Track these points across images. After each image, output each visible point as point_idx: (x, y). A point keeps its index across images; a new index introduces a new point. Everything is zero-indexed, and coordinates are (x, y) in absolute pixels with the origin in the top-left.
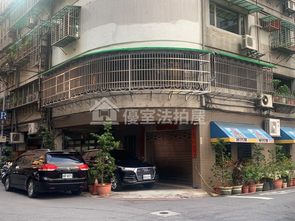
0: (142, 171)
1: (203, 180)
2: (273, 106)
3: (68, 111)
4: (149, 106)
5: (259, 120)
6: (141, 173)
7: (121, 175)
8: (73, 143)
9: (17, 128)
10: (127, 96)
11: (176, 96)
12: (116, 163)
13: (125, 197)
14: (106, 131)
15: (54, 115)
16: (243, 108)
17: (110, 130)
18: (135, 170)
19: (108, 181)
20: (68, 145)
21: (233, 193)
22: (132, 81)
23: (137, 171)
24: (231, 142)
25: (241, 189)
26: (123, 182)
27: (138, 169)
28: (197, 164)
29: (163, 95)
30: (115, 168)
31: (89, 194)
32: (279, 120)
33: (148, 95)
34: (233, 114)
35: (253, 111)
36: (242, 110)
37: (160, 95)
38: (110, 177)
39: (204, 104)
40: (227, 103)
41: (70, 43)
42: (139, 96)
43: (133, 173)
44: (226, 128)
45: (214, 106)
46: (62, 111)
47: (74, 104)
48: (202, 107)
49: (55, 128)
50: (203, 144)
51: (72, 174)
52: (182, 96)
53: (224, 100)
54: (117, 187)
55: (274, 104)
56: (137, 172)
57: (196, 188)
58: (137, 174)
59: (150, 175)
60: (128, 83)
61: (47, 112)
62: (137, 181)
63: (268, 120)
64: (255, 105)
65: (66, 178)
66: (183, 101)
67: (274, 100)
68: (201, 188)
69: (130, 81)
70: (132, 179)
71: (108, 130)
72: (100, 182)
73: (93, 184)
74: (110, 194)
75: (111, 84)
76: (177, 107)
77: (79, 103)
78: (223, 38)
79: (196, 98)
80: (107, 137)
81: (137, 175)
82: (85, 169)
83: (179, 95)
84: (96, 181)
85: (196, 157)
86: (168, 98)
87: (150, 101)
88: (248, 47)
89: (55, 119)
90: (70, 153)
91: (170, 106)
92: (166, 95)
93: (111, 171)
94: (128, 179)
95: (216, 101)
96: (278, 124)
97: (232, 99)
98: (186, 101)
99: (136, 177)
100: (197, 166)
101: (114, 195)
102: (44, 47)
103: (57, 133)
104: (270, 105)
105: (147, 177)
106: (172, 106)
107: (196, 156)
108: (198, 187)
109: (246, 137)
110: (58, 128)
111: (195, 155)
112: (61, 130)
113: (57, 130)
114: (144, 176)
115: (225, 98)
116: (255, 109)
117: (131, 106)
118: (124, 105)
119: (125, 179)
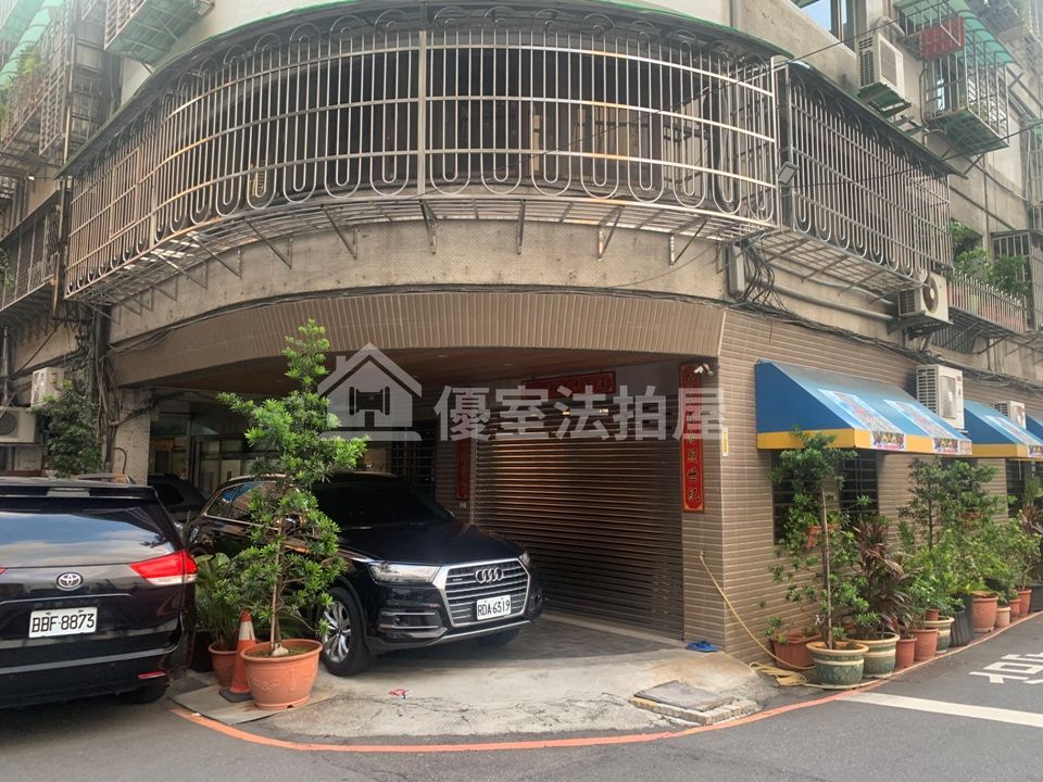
0: (473, 578)
1: (731, 614)
2: (950, 318)
3: (162, 313)
4: (507, 280)
5: (897, 368)
6: (467, 590)
7: (365, 597)
8: (218, 449)
9: (11, 389)
10: (407, 232)
11: (630, 238)
12: (351, 541)
15: (117, 334)
16: (856, 317)
18: (439, 576)
19: (303, 629)
20: (202, 454)
22: (431, 151)
23: (449, 580)
26: (379, 634)
27: (452, 572)
28: (706, 541)
29: (574, 231)
30: (343, 565)
31: (211, 691)
32: (960, 373)
33: (503, 227)
34: (829, 339)
35: (884, 336)
36: (854, 326)
37: (560, 233)
38: (313, 613)
39: (741, 286)
40: (808, 290)
42: (462, 230)
43: (424, 590)
44: (822, 391)
46: (140, 314)
48: (737, 301)
49: (120, 388)
50: (730, 457)
51: (94, 611)
52: (654, 240)
53: (803, 278)
54: (351, 656)
55: (953, 312)
56: (447, 588)
57: (701, 645)
58: (449, 595)
59: (508, 597)
60: (414, 158)
62: (444, 630)
63: (932, 373)
64: (888, 310)
66: (656, 263)
68: (723, 647)
70: (424, 620)
71: (308, 380)
72: (262, 634)
73: (233, 642)
74: (314, 689)
76: (633, 287)
79: (710, 254)
81: (446, 599)
82: (177, 580)
83: (642, 238)
84: (247, 631)
85: (702, 512)
86: (592, 245)
87: (514, 256)
88: (884, 81)
89: (117, 350)
91: (601, 285)
92: (585, 232)
93: (315, 583)
94: (402, 619)
95: (781, 281)
96: (959, 386)
97: (824, 279)
98: (670, 263)
99: (442, 611)
100: (705, 549)
101: (331, 701)
102: (87, 72)
103: (131, 406)
104: (941, 313)
105: (496, 607)
106: (611, 283)
107: (700, 508)
108: (709, 639)
109: (899, 431)
110: (136, 387)
111: (694, 504)
113: (130, 396)
114: (480, 602)
115: (806, 272)
116: (890, 326)
117: (427, 279)
118: (392, 270)
119: (389, 620)
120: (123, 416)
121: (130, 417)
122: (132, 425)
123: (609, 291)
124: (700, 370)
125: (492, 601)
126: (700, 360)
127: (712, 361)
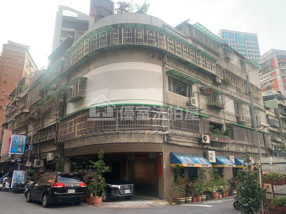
0: (124, 187)
1: (165, 193)
2: (210, 142)
3: (75, 145)
4: (129, 142)
5: (201, 152)
6: (124, 189)
7: (109, 190)
8: (77, 167)
9: (39, 156)
10: (115, 135)
11: (148, 135)
12: (106, 182)
13: (112, 206)
14: (99, 159)
15: (65, 148)
16: (191, 143)
17: (102, 158)
18: (119, 187)
19: (100, 195)
20: (74, 168)
21: (186, 202)
22: (118, 125)
24: (184, 167)
25: (191, 199)
26: (110, 195)
27: (121, 186)
29: (139, 134)
30: (105, 185)
31: (86, 204)
32: (214, 152)
33: (129, 134)
34: (185, 148)
35: (198, 146)
36: (190, 145)
37: (137, 134)
38: (101, 192)
39: (166, 141)
40: (181, 140)
41: (79, 100)
42: (123, 135)
43: (117, 189)
44: (180, 157)
45: (172, 142)
46: (70, 145)
47: (79, 140)
48: (165, 143)
49: (65, 157)
50: (165, 168)
51: (74, 190)
52: (151, 135)
53: (179, 138)
54: (106, 199)
55: (211, 141)
57: (161, 199)
59: (129, 190)
60: (116, 126)
61: (61, 145)
62: (120, 195)
63: (208, 152)
64: (198, 141)
65: (70, 192)
66: (152, 138)
67: (211, 138)
68: (164, 199)
69: (117, 125)
70: (117, 193)
71: (101, 158)
72: (94, 196)
73: (90, 197)
74: (101, 204)
75: (104, 127)
76: (148, 142)
77: (82, 139)
78: (177, 99)
79: (160, 136)
80: (100, 163)
81: (120, 190)
82: (84, 186)
83: (149, 135)
84: (92, 195)
86: (142, 136)
87: (130, 138)
88: (193, 104)
89: (66, 150)
90: (74, 174)
91: (143, 142)
92: (141, 134)
93: (102, 187)
94: (114, 193)
95: (174, 139)
96: (214, 154)
97: (184, 138)
98: (154, 138)
99: (119, 192)
100: (162, 183)
101: (104, 205)
102: (61, 102)
103: (67, 160)
104: (208, 141)
105: (128, 191)
106: (145, 142)
109: (194, 163)
110: (68, 157)
111: (160, 176)
112: (70, 158)
113: (67, 158)
114: (125, 191)
115: (180, 137)
116: (199, 144)
117: (118, 142)
118: (113, 141)
119: (112, 193)
120: (65, 162)
121: (67, 162)
122: (67, 164)
123: (145, 143)
124: (160, 154)
125: (127, 191)
126: (160, 153)
127: (162, 153)
